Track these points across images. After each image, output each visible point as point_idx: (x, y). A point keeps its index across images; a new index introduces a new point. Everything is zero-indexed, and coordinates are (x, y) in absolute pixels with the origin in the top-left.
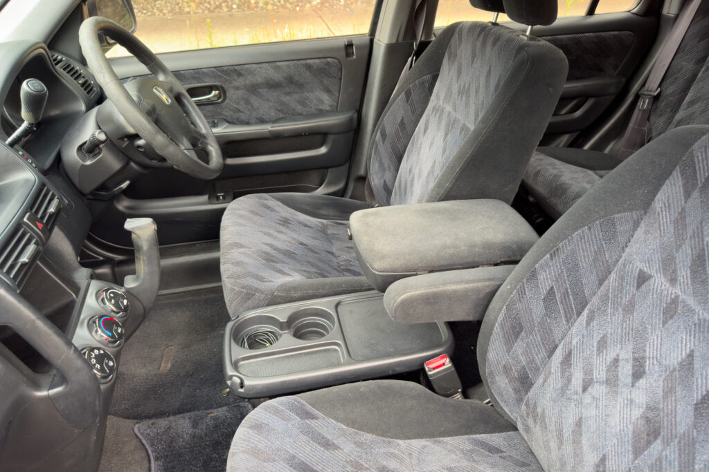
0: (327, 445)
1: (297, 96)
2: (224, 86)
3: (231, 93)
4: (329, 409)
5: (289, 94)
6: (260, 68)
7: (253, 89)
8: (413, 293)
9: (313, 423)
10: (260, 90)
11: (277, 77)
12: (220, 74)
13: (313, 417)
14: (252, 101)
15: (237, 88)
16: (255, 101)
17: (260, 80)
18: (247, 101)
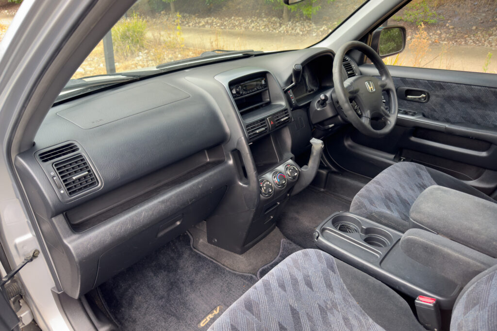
0: (329, 286)
1: (480, 112)
2: (429, 93)
3: (433, 98)
4: (344, 275)
5: (475, 108)
6: (458, 87)
7: (449, 99)
9: (331, 273)
10: (453, 101)
11: (469, 95)
12: (429, 85)
13: (333, 271)
14: (445, 107)
15: (438, 96)
16: (448, 107)
17: (455, 94)
18: (442, 106)
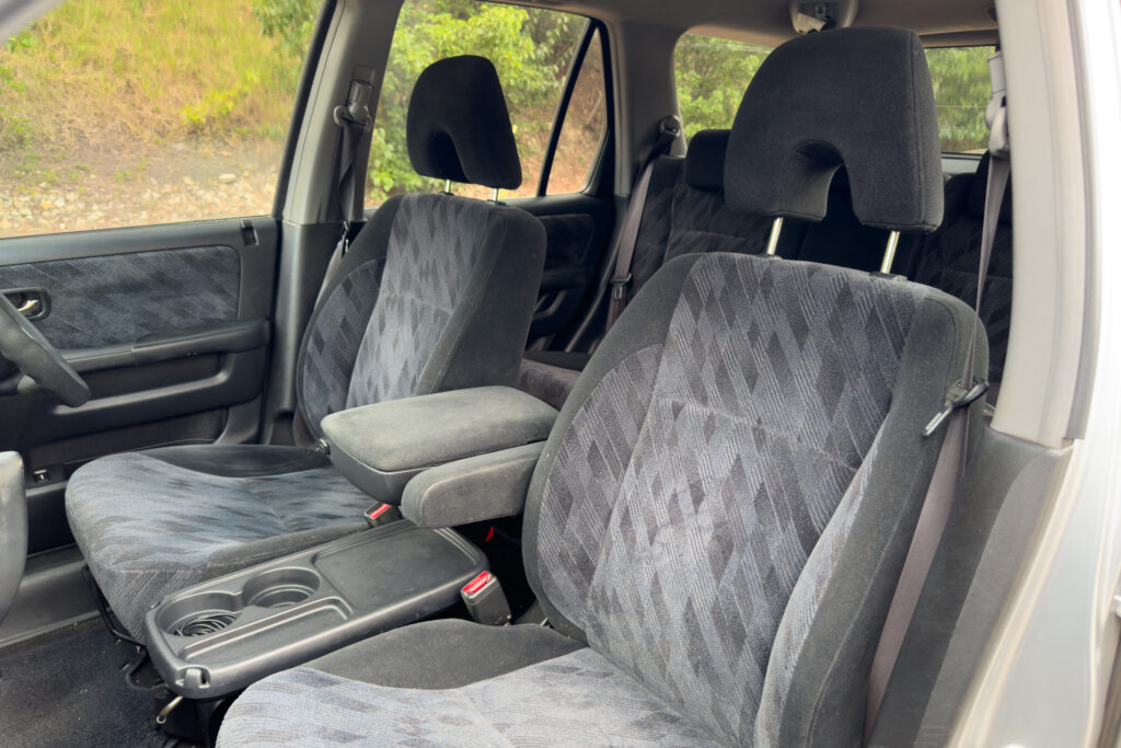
0: (362, 707)
1: (171, 303)
2: (48, 291)
3: (60, 302)
4: (353, 671)
5: (158, 299)
6: (112, 262)
7: (99, 294)
8: (441, 482)
9: (334, 688)
10: (110, 296)
11: (140, 274)
12: (41, 273)
13: (332, 683)
14: (96, 314)
15: (71, 294)
16: (102, 313)
17: (110, 280)
18: (88, 314)
